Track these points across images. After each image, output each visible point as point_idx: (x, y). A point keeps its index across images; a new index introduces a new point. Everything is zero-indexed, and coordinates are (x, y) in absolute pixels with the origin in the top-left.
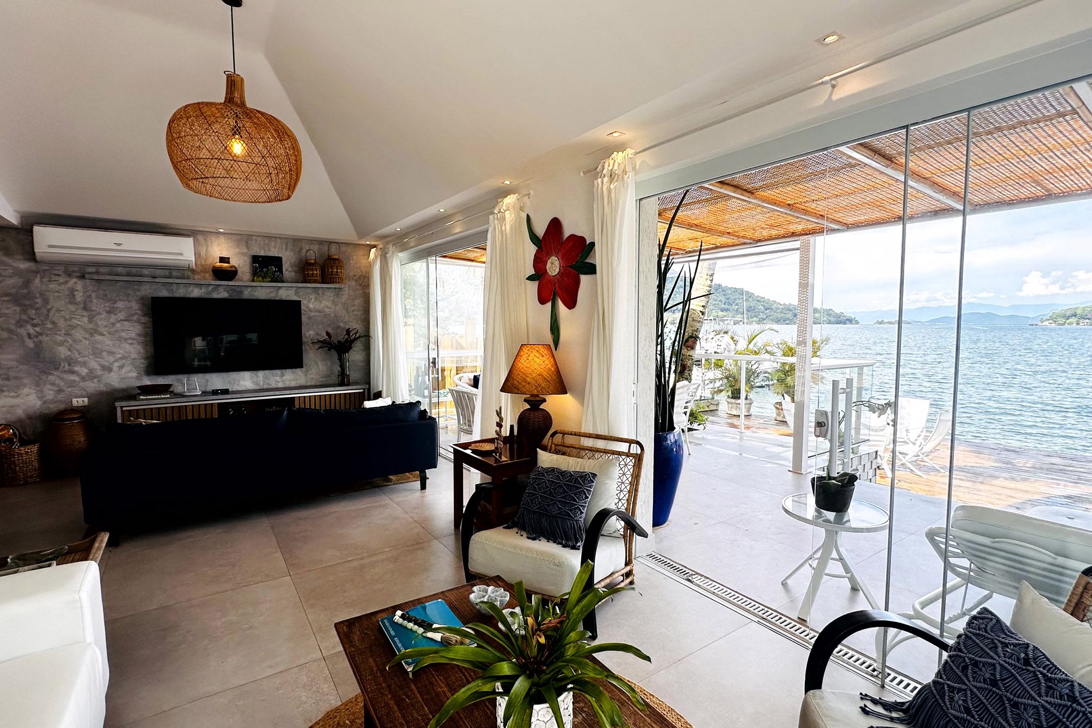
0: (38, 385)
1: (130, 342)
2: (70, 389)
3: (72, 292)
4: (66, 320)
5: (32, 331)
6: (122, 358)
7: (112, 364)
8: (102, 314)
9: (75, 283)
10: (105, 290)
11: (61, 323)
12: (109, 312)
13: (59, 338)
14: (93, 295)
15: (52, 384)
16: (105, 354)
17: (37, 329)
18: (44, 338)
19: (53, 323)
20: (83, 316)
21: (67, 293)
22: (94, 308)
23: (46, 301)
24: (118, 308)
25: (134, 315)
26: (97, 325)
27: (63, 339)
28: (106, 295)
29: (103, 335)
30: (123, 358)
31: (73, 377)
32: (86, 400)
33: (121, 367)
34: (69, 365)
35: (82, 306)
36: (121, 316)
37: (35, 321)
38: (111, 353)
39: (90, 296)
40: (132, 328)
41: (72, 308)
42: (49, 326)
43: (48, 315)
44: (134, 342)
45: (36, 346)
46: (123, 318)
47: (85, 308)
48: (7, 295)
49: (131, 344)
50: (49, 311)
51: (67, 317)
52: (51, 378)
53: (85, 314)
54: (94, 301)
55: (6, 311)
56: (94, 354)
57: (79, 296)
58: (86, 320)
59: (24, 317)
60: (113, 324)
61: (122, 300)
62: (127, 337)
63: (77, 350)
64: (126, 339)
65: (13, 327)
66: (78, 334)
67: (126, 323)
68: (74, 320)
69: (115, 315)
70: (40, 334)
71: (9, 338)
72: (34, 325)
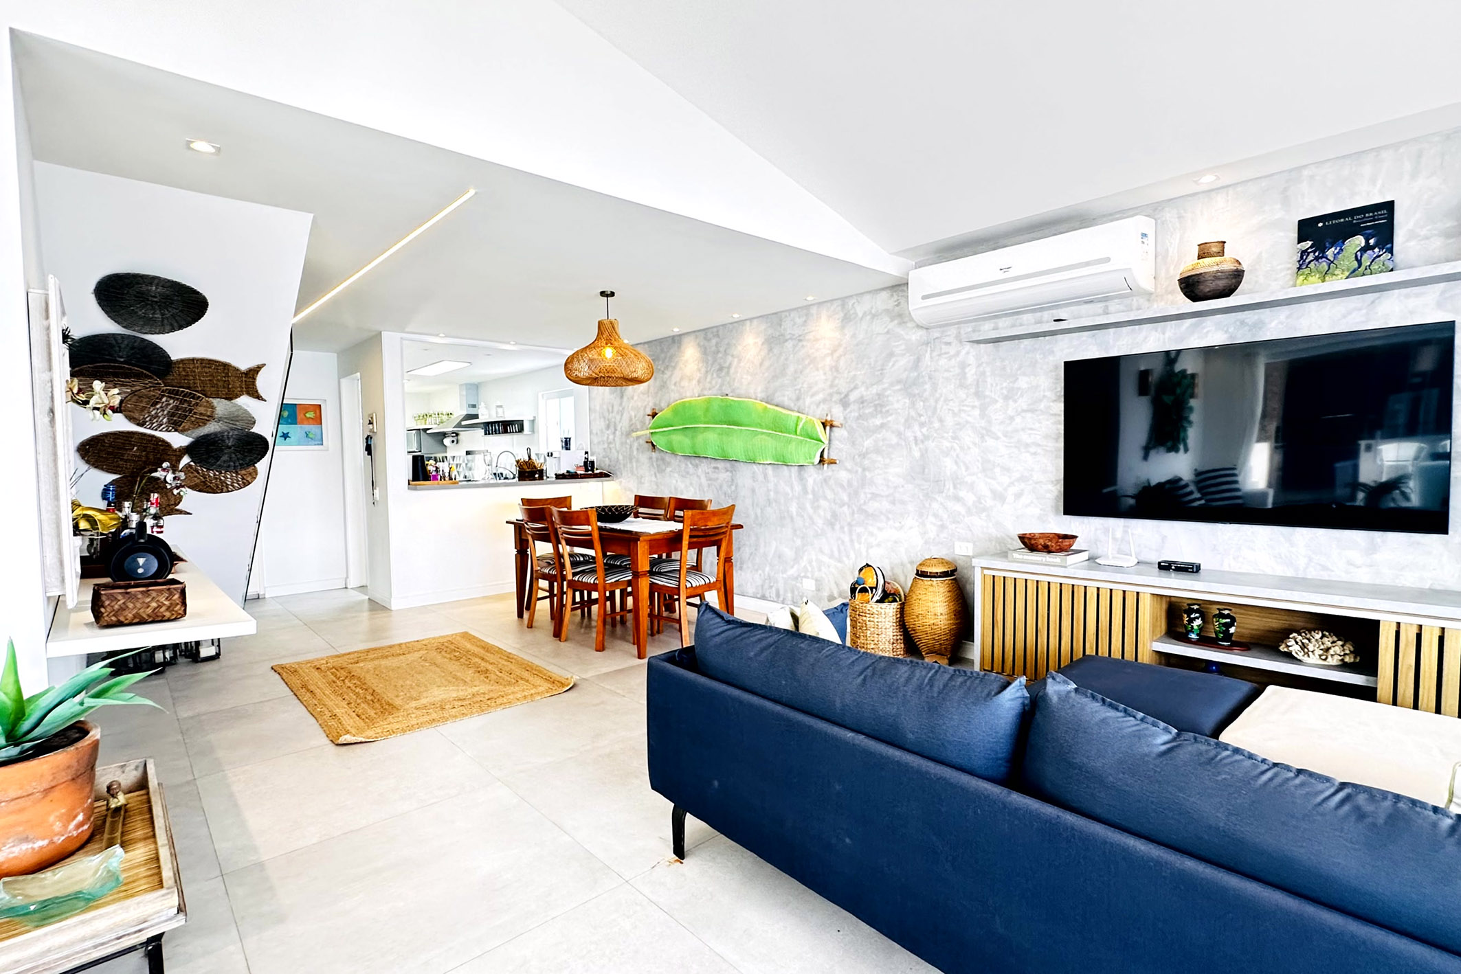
0: (921, 515)
1: (1032, 450)
2: (954, 526)
3: (963, 366)
4: (954, 414)
5: (919, 434)
6: (1018, 480)
7: (1005, 490)
8: (997, 401)
9: (968, 353)
10: (1003, 360)
11: (950, 421)
12: (1006, 398)
13: (946, 444)
14: (988, 370)
15: (936, 515)
16: (997, 470)
17: (924, 430)
18: (931, 444)
19: (941, 421)
20: (974, 407)
21: (957, 370)
22: (987, 393)
23: (935, 388)
24: (1019, 389)
25: (1041, 401)
26: (990, 422)
27: (948, 445)
28: (1004, 368)
29: (997, 438)
30: (1023, 479)
31: (958, 507)
32: (970, 546)
33: (1019, 496)
34: (955, 487)
35: (972, 390)
36: (1023, 403)
37: (923, 419)
38: (1006, 470)
39: (983, 373)
40: (1037, 425)
41: (962, 394)
42: (937, 425)
43: (935, 408)
44: (1039, 450)
45: (922, 455)
46: (1025, 407)
47: (978, 394)
48: (899, 382)
49: (1035, 454)
50: (937, 401)
51: (956, 410)
52: (935, 505)
53: (977, 403)
54: (989, 380)
55: (896, 406)
56: (984, 470)
57: (971, 373)
58: (977, 412)
59: (913, 413)
60: (1012, 418)
61: (1024, 374)
62: (1029, 441)
63: (965, 464)
64: (1027, 445)
65: (902, 429)
66: (968, 437)
67: (1029, 415)
68: (963, 415)
69: (1015, 401)
70: (926, 438)
71: (898, 444)
72: (922, 425)
